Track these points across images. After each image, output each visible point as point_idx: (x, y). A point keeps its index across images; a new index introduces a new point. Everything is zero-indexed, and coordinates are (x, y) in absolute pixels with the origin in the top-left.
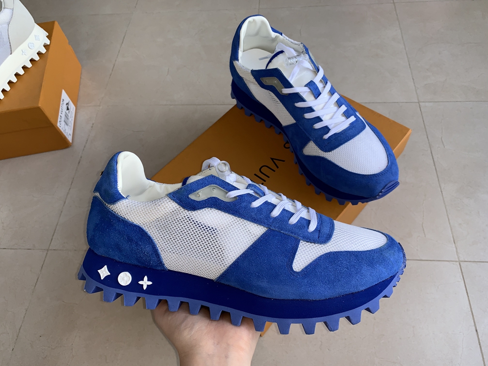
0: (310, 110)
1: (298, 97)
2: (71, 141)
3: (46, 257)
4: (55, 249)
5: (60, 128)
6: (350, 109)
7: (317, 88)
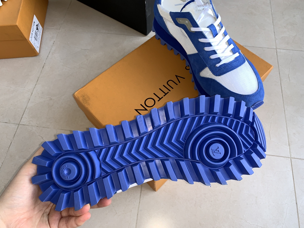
0: (209, 45)
1: (201, 35)
2: (38, 52)
3: (17, 129)
4: (23, 124)
5: (31, 42)
6: (236, 47)
7: (216, 30)
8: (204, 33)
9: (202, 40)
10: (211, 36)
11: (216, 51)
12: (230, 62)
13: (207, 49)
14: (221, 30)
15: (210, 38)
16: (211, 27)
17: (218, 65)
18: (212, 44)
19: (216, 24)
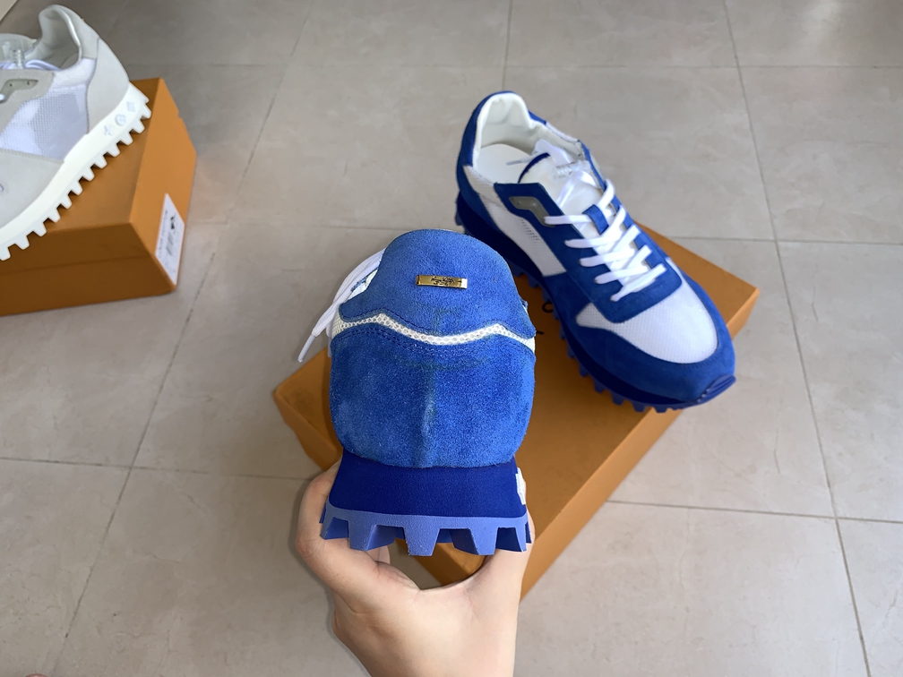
0: (591, 252)
1: (570, 231)
2: (175, 283)
3: (127, 480)
4: (141, 466)
5: (160, 261)
6: (656, 253)
7: (603, 217)
8: (577, 227)
9: (573, 243)
10: (594, 232)
11: (608, 265)
12: (644, 289)
13: (586, 262)
14: (615, 215)
15: (591, 239)
16: (592, 212)
17: (616, 297)
18: (598, 250)
19: (604, 204)
